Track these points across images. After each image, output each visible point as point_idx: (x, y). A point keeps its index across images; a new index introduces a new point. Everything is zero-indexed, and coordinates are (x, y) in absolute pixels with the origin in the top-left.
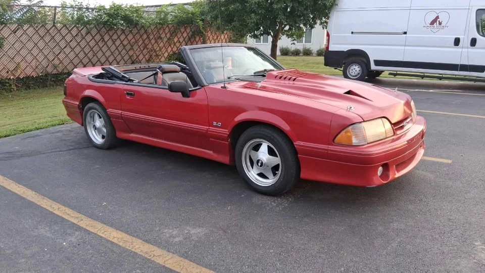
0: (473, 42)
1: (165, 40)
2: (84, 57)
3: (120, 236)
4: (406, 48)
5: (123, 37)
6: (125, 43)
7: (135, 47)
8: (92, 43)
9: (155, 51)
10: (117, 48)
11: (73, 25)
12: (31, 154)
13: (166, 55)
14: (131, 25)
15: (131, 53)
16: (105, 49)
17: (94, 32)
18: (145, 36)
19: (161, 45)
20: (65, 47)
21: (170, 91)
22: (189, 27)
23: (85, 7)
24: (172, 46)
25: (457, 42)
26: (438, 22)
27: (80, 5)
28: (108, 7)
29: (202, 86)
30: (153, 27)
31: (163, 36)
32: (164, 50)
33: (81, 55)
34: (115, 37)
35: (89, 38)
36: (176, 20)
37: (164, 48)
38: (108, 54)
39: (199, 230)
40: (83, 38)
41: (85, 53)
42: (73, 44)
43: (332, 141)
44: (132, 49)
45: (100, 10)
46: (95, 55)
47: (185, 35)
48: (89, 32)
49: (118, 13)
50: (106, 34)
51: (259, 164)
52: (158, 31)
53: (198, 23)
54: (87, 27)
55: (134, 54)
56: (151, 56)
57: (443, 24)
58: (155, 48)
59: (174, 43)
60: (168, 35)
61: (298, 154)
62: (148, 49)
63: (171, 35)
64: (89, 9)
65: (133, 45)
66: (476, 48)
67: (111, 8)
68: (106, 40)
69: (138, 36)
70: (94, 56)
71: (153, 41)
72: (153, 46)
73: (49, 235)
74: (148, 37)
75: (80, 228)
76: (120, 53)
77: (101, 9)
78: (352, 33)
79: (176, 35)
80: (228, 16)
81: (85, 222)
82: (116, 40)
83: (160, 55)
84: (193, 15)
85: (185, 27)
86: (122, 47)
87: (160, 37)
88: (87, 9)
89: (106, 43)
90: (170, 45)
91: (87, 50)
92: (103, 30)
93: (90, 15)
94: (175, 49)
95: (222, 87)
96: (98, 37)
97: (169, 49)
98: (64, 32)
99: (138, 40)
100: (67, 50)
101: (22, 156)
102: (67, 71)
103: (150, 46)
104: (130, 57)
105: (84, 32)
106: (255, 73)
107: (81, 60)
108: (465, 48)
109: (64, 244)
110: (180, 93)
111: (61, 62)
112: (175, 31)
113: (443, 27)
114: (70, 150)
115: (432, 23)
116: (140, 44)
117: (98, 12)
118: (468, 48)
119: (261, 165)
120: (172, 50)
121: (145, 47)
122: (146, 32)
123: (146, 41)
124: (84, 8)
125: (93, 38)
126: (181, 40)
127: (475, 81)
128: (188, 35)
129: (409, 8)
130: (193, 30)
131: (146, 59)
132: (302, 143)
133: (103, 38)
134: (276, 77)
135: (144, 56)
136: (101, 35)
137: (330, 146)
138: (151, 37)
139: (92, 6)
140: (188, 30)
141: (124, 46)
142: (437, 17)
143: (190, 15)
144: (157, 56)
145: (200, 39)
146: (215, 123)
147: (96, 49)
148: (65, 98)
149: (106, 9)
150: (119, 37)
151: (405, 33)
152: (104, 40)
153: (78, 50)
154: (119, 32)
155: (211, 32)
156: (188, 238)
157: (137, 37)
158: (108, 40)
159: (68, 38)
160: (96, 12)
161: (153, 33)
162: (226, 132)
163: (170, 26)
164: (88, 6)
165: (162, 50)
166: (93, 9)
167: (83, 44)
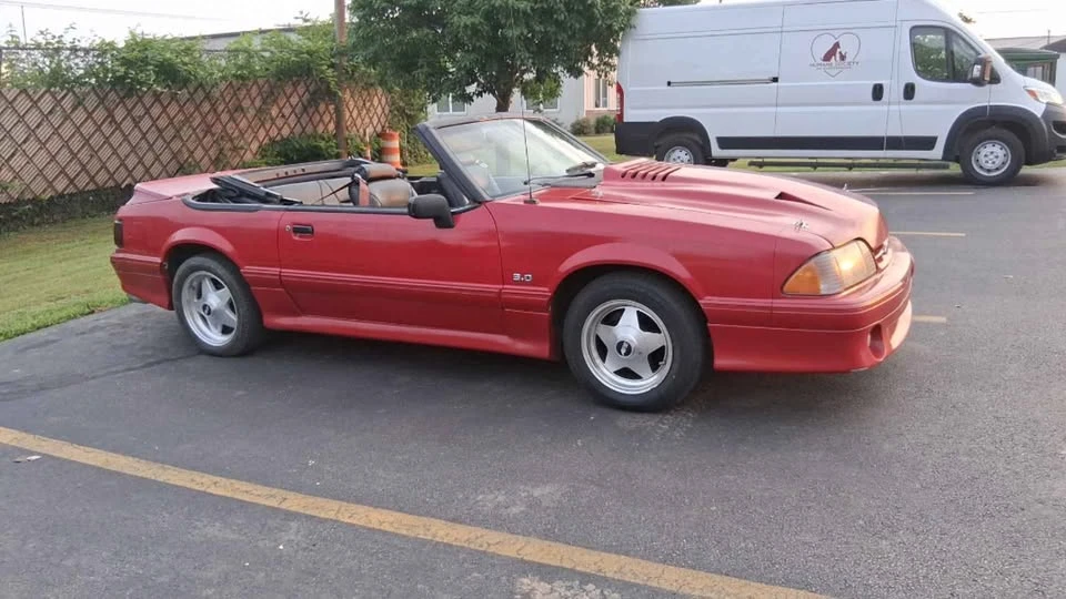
0: (909, 92)
1: (252, 112)
2: (71, 161)
3: (392, 519)
4: (779, 109)
5: (156, 111)
6: (162, 123)
7: (186, 132)
8: (88, 128)
9: (231, 140)
10: (144, 136)
11: (44, 89)
12: (63, 381)
13: (254, 146)
14: (173, 82)
15: (176, 145)
16: (116, 139)
17: (91, 102)
18: (206, 107)
19: (244, 124)
20: (25, 142)
21: (416, 217)
22: (302, 84)
23: (68, 46)
24: (268, 127)
25: (878, 92)
26: (838, 55)
27: (58, 42)
28: (121, 45)
29: (480, 203)
30: (223, 86)
31: (246, 103)
32: (249, 136)
33: (64, 157)
34: (140, 110)
35: (79, 115)
36: (272, 69)
37: (250, 130)
38: (124, 150)
39: (548, 489)
40: (67, 118)
41: (71, 151)
42: (44, 132)
43: (777, 291)
44: (177, 136)
45: (105, 52)
46: (94, 153)
47: (294, 100)
48: (80, 104)
49: (147, 57)
50: (117, 106)
51: (623, 351)
52: (235, 94)
53: (322, 72)
54: (74, 93)
55: (184, 150)
56: (221, 150)
57: (848, 60)
58: (230, 132)
59: (272, 119)
60: (258, 103)
61: (706, 321)
62: (213, 135)
63: (264, 102)
64: (76, 50)
65: (181, 128)
66: (914, 103)
67: (130, 46)
68: (119, 119)
69: (190, 108)
70: (92, 156)
71: (225, 117)
72: (225, 127)
73: (232, 536)
74: (214, 108)
75: (290, 516)
76: (151, 146)
77: (105, 49)
78: (669, 84)
79: (275, 101)
80: (403, 55)
81: (295, 502)
82: (141, 118)
83: (242, 148)
84: (311, 55)
85: (294, 84)
86: (156, 134)
87: (240, 106)
88: (74, 50)
89: (118, 127)
90: (263, 124)
91: (76, 144)
92: (113, 96)
93: (82, 65)
94: (274, 132)
95: (525, 202)
96: (100, 114)
97: (262, 133)
98: (23, 104)
99: (191, 116)
100: (31, 147)
101: (42, 388)
102: (30, 196)
103: (218, 129)
104: (175, 156)
105: (68, 103)
106: (568, 171)
107: (63, 169)
108: (894, 104)
109: (281, 547)
110: (431, 220)
111: (17, 176)
112: (273, 93)
113: (849, 63)
114: (151, 364)
115: (827, 57)
116: (195, 124)
117: (98, 56)
118: (899, 103)
119: (628, 353)
120: (267, 135)
121: (208, 131)
122: (208, 97)
123: (209, 117)
124: (67, 49)
125: (90, 115)
126: (287, 111)
127: (918, 167)
128: (300, 100)
129: (780, 29)
130: (311, 89)
131: (210, 159)
132: (716, 300)
133: (111, 115)
134: (623, 175)
135: (206, 151)
136: (107, 109)
137: (775, 301)
138: (221, 108)
139: (84, 44)
140: (301, 89)
141: (160, 131)
142: (837, 45)
143: (305, 55)
144: (235, 149)
145: (327, 108)
146: (517, 276)
147: (96, 140)
148: (118, 252)
149: (118, 50)
150: (147, 111)
151: (775, 80)
152: (114, 120)
153: (54, 145)
154: (148, 100)
155: (352, 93)
156: (534, 504)
157: (188, 109)
158: (124, 119)
159: (33, 118)
160: (94, 56)
161: (224, 99)
162: (544, 292)
163: (261, 81)
164: (77, 43)
165: (246, 136)
166: (87, 51)
167: (67, 131)
